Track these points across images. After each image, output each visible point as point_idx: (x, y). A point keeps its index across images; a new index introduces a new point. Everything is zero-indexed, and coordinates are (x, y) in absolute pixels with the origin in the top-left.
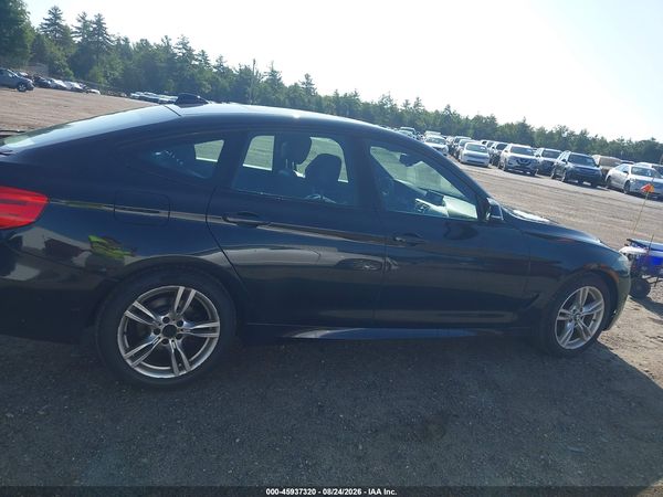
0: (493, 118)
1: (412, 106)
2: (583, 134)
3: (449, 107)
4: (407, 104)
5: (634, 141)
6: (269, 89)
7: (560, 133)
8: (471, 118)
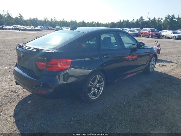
0: (76, 21)
1: (53, 20)
2: (98, 22)
3: (63, 19)
4: (52, 20)
5: (109, 23)
6: (9, 19)
7: (92, 23)
8: (70, 22)
